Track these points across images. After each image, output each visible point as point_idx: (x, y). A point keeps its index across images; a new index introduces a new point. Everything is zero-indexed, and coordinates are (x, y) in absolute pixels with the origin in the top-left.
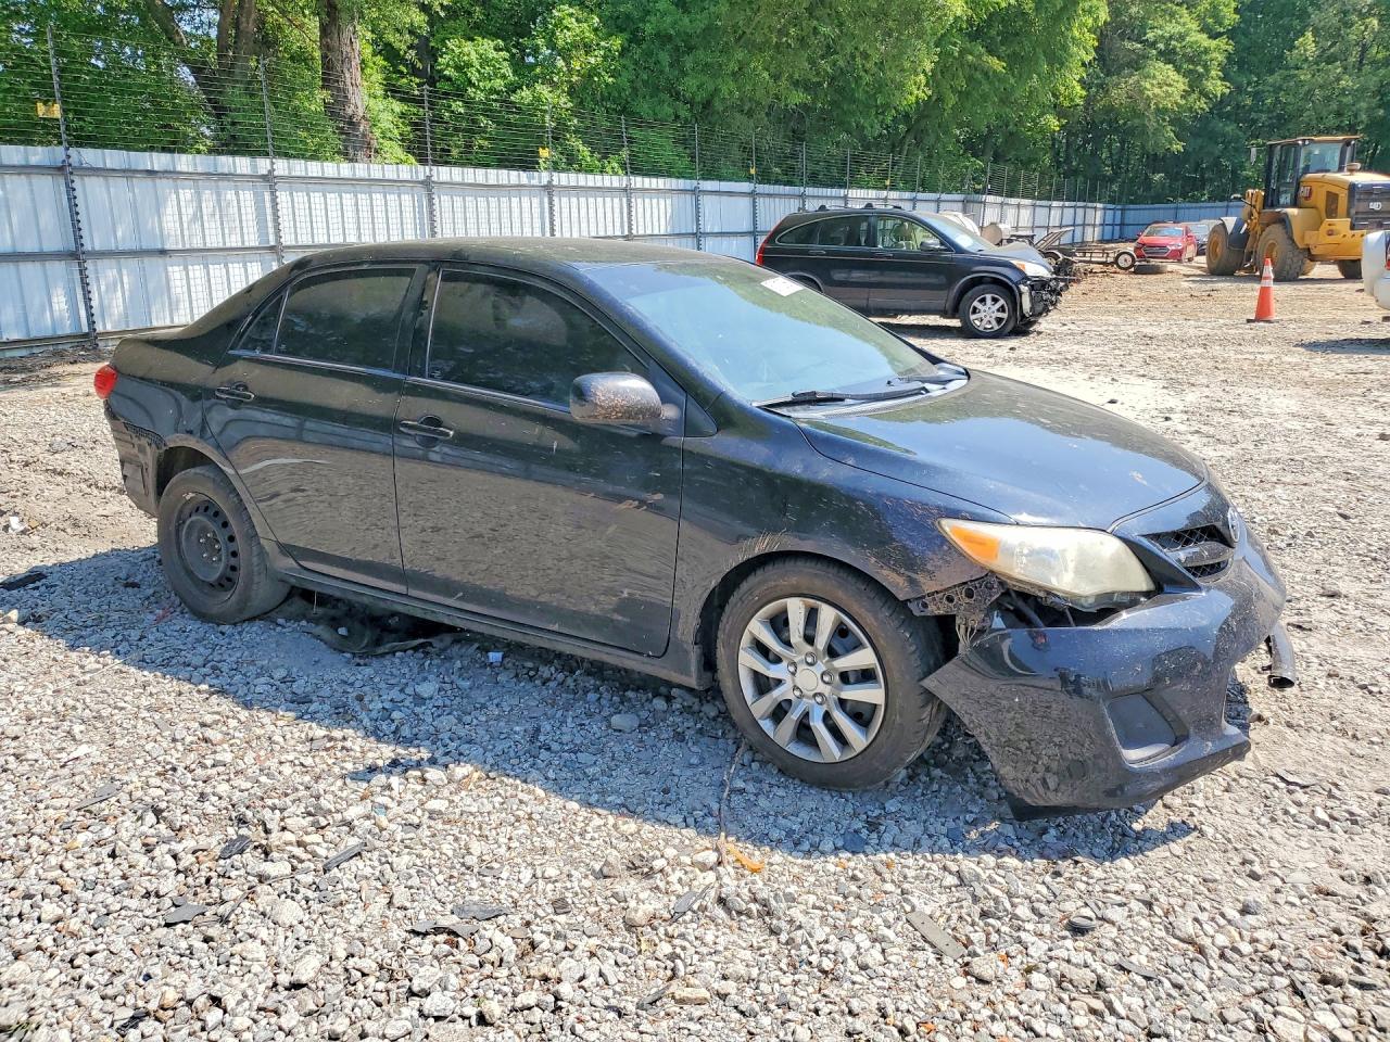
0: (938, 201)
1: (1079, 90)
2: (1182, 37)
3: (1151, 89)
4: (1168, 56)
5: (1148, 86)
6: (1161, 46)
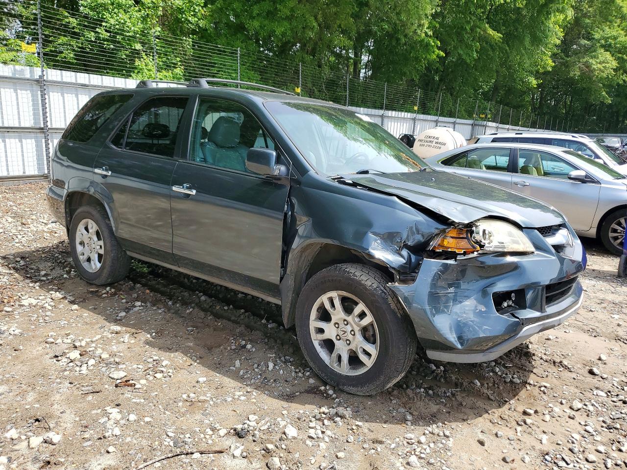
0: (454, 123)
1: (550, 62)
2: (615, 38)
3: (595, 65)
4: (607, 47)
5: (594, 63)
6: (603, 42)
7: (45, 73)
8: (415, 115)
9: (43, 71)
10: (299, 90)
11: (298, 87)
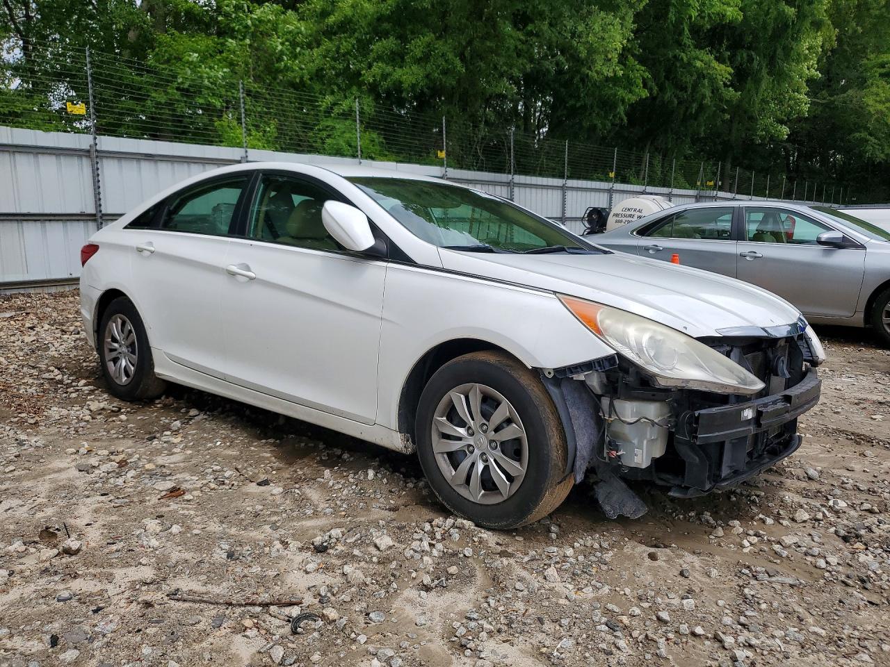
0: (670, 194)
7: (97, 141)
8: (611, 185)
9: (95, 138)
10: (442, 155)
11: (441, 151)
